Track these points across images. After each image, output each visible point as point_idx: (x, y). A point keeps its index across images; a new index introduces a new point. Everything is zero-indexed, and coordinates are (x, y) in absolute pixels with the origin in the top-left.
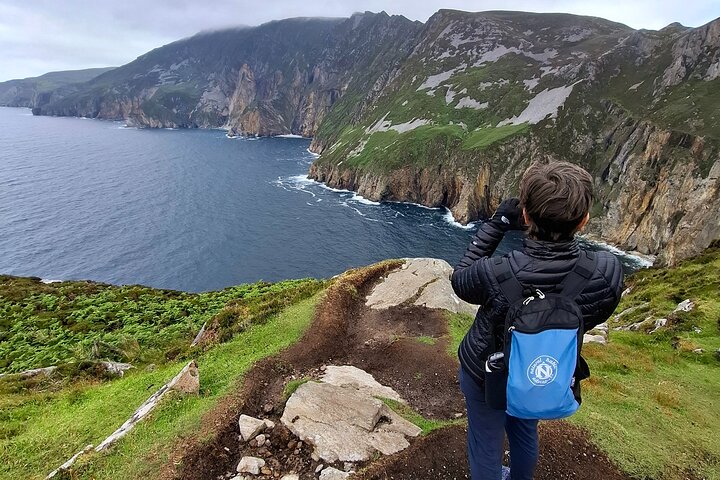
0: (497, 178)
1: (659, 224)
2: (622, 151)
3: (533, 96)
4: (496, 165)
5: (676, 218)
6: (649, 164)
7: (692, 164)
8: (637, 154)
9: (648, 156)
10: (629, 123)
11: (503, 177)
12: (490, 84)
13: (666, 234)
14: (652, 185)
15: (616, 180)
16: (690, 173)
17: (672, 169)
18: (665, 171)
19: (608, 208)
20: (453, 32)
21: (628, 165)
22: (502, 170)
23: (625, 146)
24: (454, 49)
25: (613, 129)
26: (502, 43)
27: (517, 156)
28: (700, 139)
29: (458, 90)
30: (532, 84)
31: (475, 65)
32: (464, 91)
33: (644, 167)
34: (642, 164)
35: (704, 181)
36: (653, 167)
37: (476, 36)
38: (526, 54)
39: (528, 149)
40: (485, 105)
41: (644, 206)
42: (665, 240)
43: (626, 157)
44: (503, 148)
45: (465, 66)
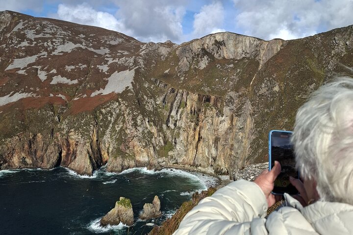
0: (104, 133)
1: (208, 147)
2: (174, 107)
3: (109, 76)
4: (101, 124)
5: (216, 140)
6: (191, 113)
7: (214, 110)
8: (184, 108)
9: (189, 108)
10: (173, 91)
11: (108, 132)
12: (73, 67)
13: (213, 152)
14: (197, 124)
15: (175, 125)
16: (215, 115)
17: (205, 114)
18: (202, 116)
19: (176, 143)
20: (26, 28)
21: (181, 115)
22: (107, 127)
23: (175, 104)
24: (31, 40)
25: (165, 95)
26: (70, 40)
27: (114, 115)
28: (213, 97)
29: (48, 70)
30: (105, 68)
31: (53, 53)
32: (54, 71)
33: (190, 115)
34: (188, 114)
35: (223, 118)
36: (194, 114)
37: (47, 33)
38: (89, 49)
39: (120, 110)
40: (75, 82)
41: (197, 137)
42: (214, 155)
43: (177, 111)
44: (103, 111)
45: (46, 53)
